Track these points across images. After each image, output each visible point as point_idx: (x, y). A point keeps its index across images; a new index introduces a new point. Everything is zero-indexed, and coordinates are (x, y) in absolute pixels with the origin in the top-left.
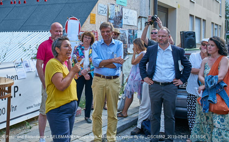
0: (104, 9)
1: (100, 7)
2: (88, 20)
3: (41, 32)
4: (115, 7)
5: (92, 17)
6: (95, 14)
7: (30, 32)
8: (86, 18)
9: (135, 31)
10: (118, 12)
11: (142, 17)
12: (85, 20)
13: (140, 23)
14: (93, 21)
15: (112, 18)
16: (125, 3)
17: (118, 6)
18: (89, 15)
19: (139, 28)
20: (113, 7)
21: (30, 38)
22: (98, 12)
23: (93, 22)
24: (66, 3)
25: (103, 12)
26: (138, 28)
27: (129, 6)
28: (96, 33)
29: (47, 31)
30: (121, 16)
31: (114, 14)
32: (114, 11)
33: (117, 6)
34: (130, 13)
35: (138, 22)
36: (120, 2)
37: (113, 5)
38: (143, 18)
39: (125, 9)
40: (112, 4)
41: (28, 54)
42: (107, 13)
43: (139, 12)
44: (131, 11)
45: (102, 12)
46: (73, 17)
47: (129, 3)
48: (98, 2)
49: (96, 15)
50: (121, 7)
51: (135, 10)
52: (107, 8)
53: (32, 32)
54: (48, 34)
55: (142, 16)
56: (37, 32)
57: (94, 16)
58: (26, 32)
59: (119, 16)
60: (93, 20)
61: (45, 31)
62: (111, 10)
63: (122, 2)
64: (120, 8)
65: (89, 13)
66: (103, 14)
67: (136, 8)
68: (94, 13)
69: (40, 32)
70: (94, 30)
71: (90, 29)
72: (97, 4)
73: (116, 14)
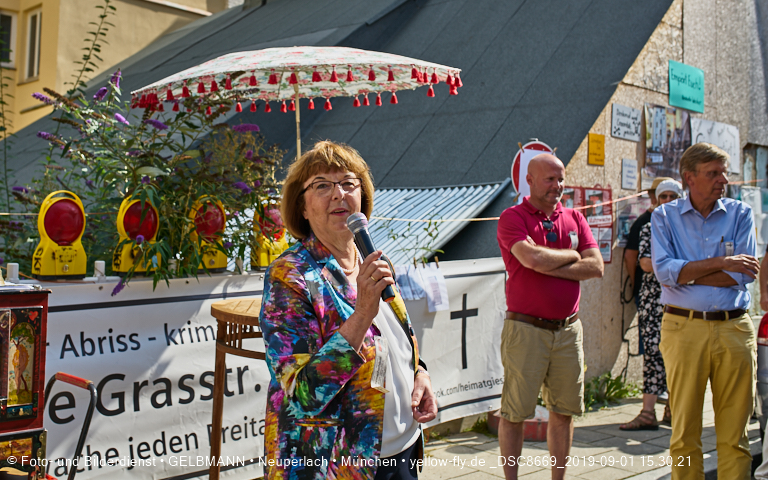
0: (630, 121)
1: (619, 113)
2: (582, 152)
3: (442, 190)
4: (668, 116)
5: (593, 146)
6: (603, 137)
7: (409, 190)
8: (577, 146)
9: (732, 189)
10: (677, 130)
11: (757, 146)
12: (573, 153)
13: (749, 163)
14: (597, 157)
15: (656, 148)
16: (699, 103)
17: (678, 112)
18: (584, 138)
19: (748, 179)
20: (660, 114)
21: (412, 206)
22: (614, 130)
23: (596, 160)
24: (514, 107)
25: (628, 130)
26: (743, 179)
27: (712, 113)
28: (607, 194)
29: (460, 188)
30: (686, 142)
31: (665, 135)
32: (664, 126)
33: (674, 113)
34: (715, 132)
35: (744, 161)
36: (684, 98)
37: (659, 110)
38: (759, 151)
39: (698, 121)
40: (658, 106)
41: (409, 247)
42: (639, 131)
43: (745, 130)
44: (719, 126)
45: (625, 129)
46: (537, 142)
47: (713, 101)
48: (612, 101)
49: (607, 139)
50: (686, 116)
51: (732, 122)
52: (639, 119)
53: (416, 190)
54: (462, 196)
55: (757, 142)
56: (430, 190)
57: (600, 141)
58: (399, 191)
59: (679, 143)
60: (598, 152)
61: (452, 189)
62: (654, 125)
63: (689, 100)
64: (682, 117)
65: (585, 132)
66: (627, 137)
67: (735, 118)
68: (599, 133)
69: (437, 189)
70: (601, 182)
71: (590, 181)
72: (608, 106)
73: (669, 136)
